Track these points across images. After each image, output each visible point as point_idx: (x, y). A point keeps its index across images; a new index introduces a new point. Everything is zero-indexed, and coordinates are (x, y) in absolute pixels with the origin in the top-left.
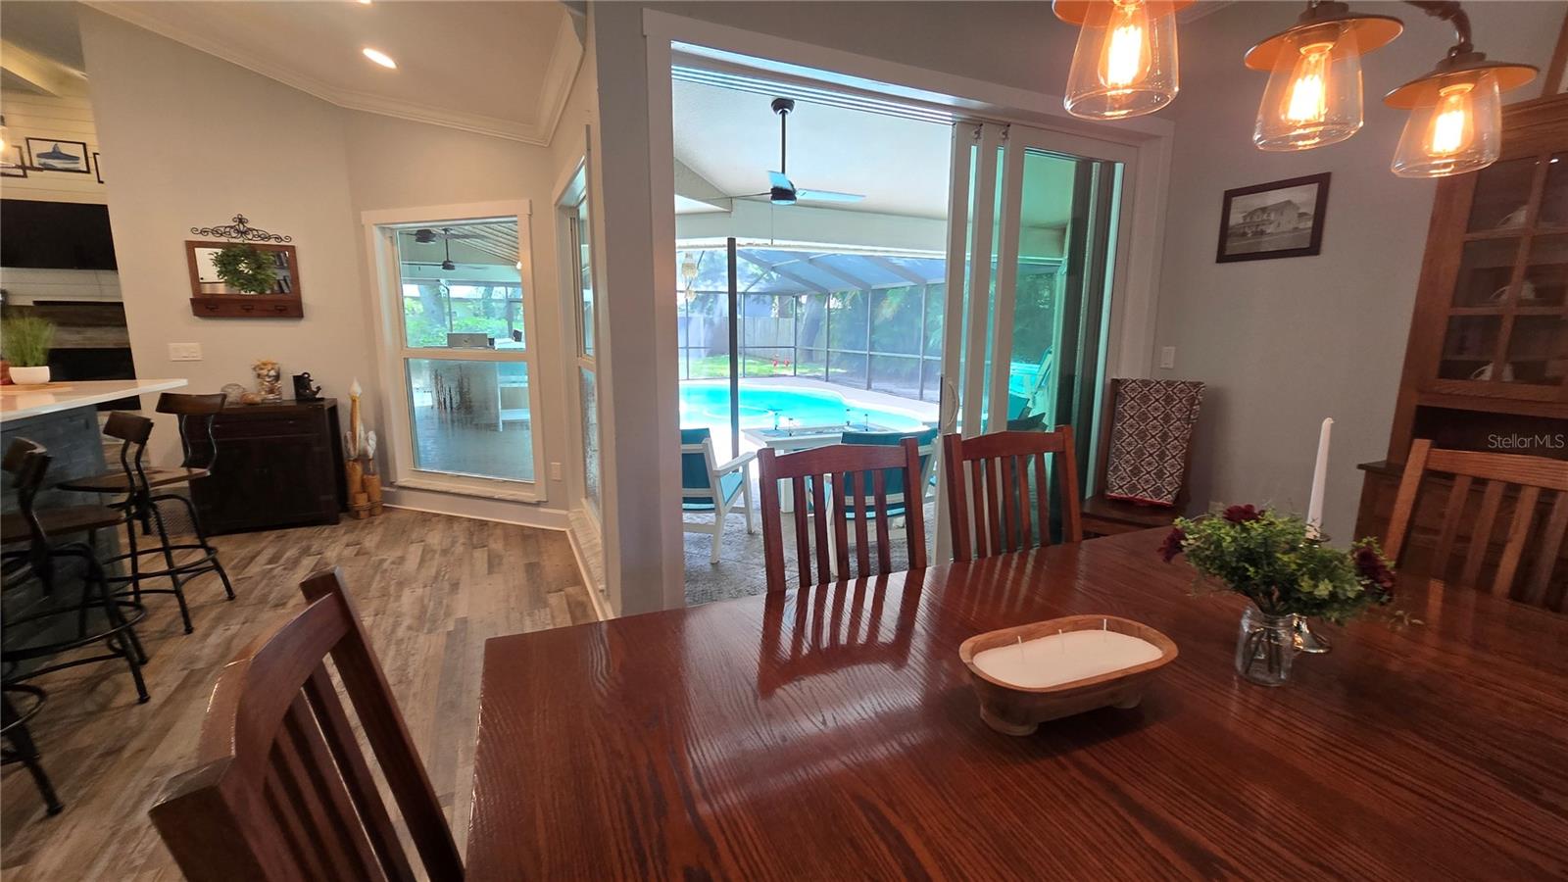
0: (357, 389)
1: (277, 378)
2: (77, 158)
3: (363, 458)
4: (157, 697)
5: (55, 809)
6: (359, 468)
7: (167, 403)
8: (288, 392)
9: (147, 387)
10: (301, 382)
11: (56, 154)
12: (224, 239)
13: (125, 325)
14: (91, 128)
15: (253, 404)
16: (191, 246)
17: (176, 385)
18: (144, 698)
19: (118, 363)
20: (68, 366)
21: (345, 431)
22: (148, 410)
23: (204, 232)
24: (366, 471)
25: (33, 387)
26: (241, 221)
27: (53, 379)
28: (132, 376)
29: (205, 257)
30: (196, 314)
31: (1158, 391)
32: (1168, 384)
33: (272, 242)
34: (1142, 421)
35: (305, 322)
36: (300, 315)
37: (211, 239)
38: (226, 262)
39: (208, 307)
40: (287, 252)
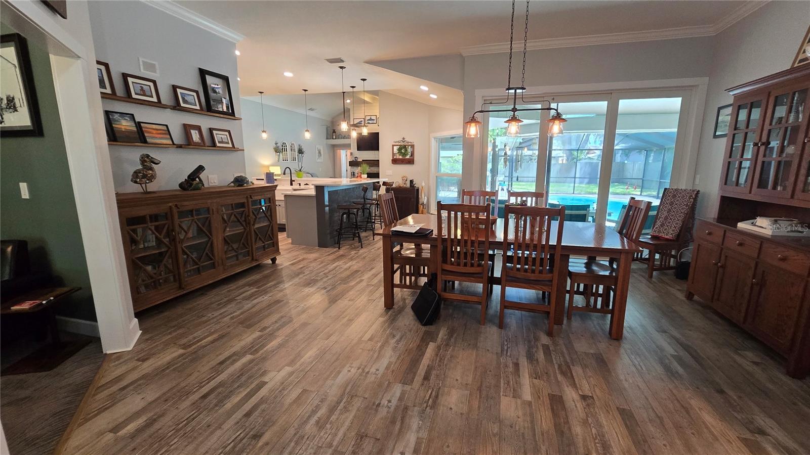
0: (423, 184)
1: (406, 180)
2: (374, 120)
3: (423, 204)
4: (375, 240)
5: (362, 247)
6: (422, 206)
7: (384, 183)
8: (408, 185)
9: (381, 180)
10: (411, 181)
11: (371, 119)
12: (400, 144)
13: (379, 166)
14: (378, 111)
15: (400, 187)
16: (393, 146)
17: (386, 180)
18: (374, 240)
19: (377, 175)
20: (370, 176)
21: (420, 196)
22: (381, 183)
23: (396, 142)
24: (423, 208)
25: (364, 179)
26: (404, 139)
27: (368, 177)
28: (379, 178)
29: (396, 148)
30: (392, 163)
31: (680, 193)
32: (685, 190)
33: (409, 144)
34: (671, 205)
35: (414, 166)
36: (413, 164)
37: (397, 144)
38: (400, 150)
39: (395, 161)
40: (413, 146)
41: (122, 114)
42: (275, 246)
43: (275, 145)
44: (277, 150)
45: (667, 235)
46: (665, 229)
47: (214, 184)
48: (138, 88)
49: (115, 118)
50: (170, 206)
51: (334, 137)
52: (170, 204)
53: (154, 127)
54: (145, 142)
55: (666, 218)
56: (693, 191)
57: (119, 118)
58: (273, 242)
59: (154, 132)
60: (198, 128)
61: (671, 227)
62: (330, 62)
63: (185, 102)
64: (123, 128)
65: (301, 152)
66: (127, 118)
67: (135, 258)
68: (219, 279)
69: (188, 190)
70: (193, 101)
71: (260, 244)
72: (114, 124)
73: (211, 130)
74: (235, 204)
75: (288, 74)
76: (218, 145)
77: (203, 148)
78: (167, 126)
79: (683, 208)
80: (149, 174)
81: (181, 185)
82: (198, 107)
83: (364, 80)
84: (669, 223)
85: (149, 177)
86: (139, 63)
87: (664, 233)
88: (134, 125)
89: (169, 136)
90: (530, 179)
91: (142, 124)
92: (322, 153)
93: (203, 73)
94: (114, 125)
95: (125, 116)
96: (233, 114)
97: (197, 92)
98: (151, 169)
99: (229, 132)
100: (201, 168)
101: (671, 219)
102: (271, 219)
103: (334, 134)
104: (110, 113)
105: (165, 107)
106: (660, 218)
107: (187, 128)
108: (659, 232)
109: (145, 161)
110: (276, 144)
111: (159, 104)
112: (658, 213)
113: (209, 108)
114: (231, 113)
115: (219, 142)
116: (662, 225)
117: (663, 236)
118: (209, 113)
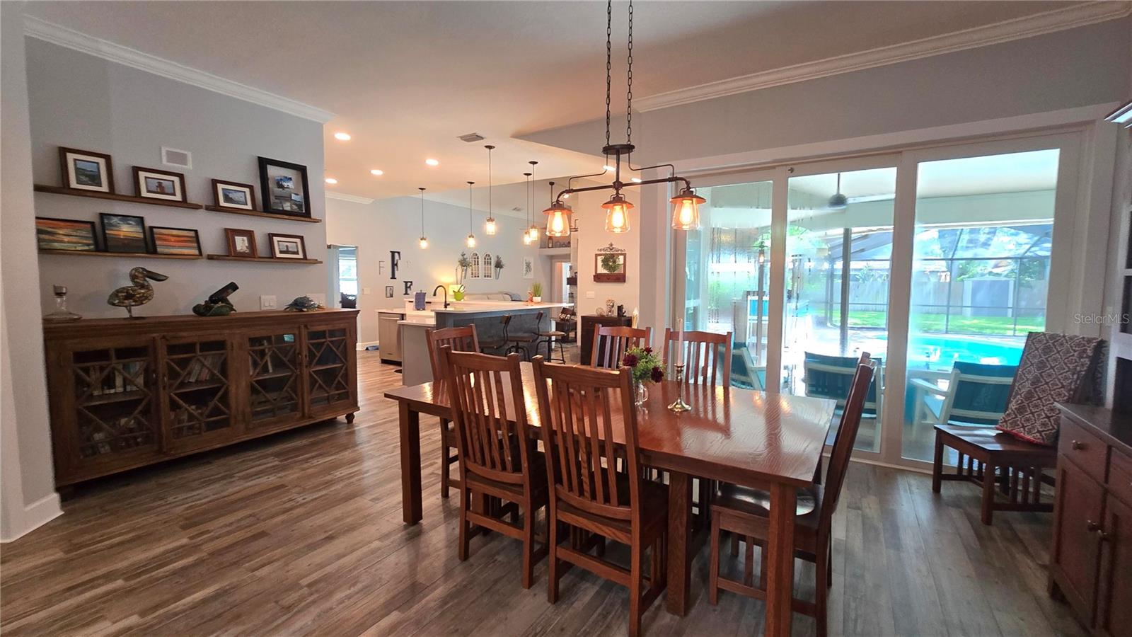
0: (636, 313)
1: (613, 306)
8: (615, 314)
10: (620, 308)
12: (606, 253)
15: (603, 316)
16: (597, 255)
23: (601, 250)
26: (612, 244)
29: (600, 259)
30: (595, 281)
31: (1062, 344)
32: (1071, 338)
33: (620, 252)
34: (1039, 368)
35: (625, 284)
36: (625, 281)
37: (603, 252)
38: (605, 263)
39: (598, 278)
40: (625, 255)
41: (125, 218)
42: (351, 398)
43: (461, 257)
44: (464, 263)
45: (1029, 432)
46: (1028, 420)
47: (269, 308)
48: (153, 185)
49: (112, 222)
50: (154, 338)
51: (550, 246)
52: (154, 335)
53: (175, 232)
54: (154, 252)
55: (1029, 396)
56: (1089, 341)
57: (119, 222)
58: (347, 392)
59: (173, 239)
60: (249, 234)
61: (1039, 415)
62: (465, 140)
63: (227, 199)
64: (122, 235)
65: (499, 265)
66: (131, 222)
67: (85, 407)
68: (234, 442)
69: (205, 316)
70: (244, 199)
71: (318, 394)
72: (108, 230)
73: (271, 236)
74: (275, 336)
75: (432, 162)
76: (278, 255)
77: (253, 259)
78: (196, 231)
79: (1066, 378)
80: (139, 294)
81: (197, 309)
82: (249, 207)
83: (534, 163)
84: (1036, 406)
85: (138, 298)
86: (161, 154)
87: (1023, 427)
88: (141, 231)
89: (195, 245)
90: (881, 308)
91: (155, 230)
92: (532, 267)
93: (263, 163)
94: (107, 232)
95: (129, 220)
96: (307, 214)
97: (251, 187)
98: (148, 288)
99: (301, 238)
100: (233, 287)
101: (1040, 398)
102: (346, 360)
103: (550, 241)
104: (105, 217)
105: (196, 207)
106: (1017, 394)
107: (230, 234)
108: (1015, 424)
109: (137, 277)
110: (463, 255)
111: (184, 204)
112: (1015, 381)
113: (267, 207)
114: (304, 212)
115: (281, 252)
116: (1021, 409)
117: (1022, 434)
118: (265, 214)
